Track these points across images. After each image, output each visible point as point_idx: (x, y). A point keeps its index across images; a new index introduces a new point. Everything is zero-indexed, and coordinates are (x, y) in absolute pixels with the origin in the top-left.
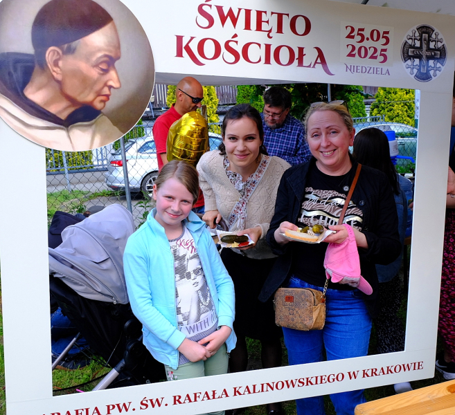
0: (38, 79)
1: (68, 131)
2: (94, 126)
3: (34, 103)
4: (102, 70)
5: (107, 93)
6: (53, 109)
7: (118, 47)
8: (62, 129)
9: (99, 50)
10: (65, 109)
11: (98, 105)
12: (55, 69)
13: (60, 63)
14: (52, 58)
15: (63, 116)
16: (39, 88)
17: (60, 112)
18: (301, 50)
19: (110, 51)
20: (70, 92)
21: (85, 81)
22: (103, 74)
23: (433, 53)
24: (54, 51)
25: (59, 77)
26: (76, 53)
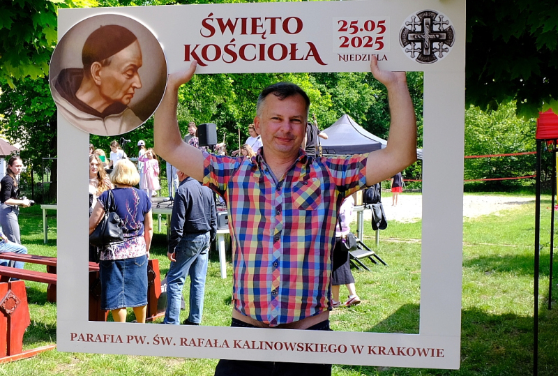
0: (86, 85)
1: (104, 121)
2: (122, 117)
3: (82, 102)
4: (129, 75)
5: (132, 92)
6: (94, 106)
7: (140, 58)
8: (100, 120)
9: (127, 62)
10: (102, 105)
11: (125, 101)
12: (97, 77)
13: (100, 73)
14: (95, 70)
15: (101, 111)
16: (86, 92)
17: (99, 108)
18: (293, 46)
19: (134, 61)
20: (106, 93)
21: (117, 85)
22: (129, 79)
23: (438, 36)
24: (96, 65)
25: (99, 83)
26: (111, 65)
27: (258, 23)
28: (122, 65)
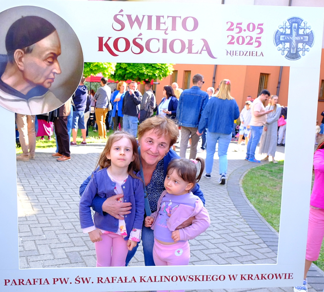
0: (10, 70)
1: (28, 102)
2: (44, 99)
3: (7, 85)
4: (49, 62)
5: (53, 77)
6: (18, 89)
7: (59, 47)
8: (24, 101)
9: (47, 50)
10: (26, 88)
11: (47, 85)
12: (20, 63)
13: (23, 59)
14: (18, 57)
15: (25, 93)
16: (10, 76)
17: (23, 90)
19: (54, 50)
20: (29, 78)
22: (49, 65)
23: (302, 38)
24: (19, 51)
25: (22, 68)
26: (33, 52)
27: (162, 20)
28: (43, 52)
